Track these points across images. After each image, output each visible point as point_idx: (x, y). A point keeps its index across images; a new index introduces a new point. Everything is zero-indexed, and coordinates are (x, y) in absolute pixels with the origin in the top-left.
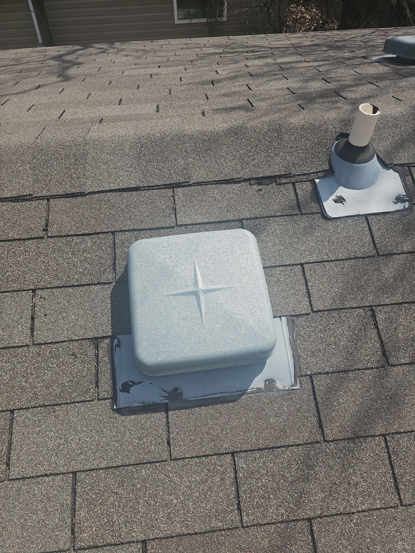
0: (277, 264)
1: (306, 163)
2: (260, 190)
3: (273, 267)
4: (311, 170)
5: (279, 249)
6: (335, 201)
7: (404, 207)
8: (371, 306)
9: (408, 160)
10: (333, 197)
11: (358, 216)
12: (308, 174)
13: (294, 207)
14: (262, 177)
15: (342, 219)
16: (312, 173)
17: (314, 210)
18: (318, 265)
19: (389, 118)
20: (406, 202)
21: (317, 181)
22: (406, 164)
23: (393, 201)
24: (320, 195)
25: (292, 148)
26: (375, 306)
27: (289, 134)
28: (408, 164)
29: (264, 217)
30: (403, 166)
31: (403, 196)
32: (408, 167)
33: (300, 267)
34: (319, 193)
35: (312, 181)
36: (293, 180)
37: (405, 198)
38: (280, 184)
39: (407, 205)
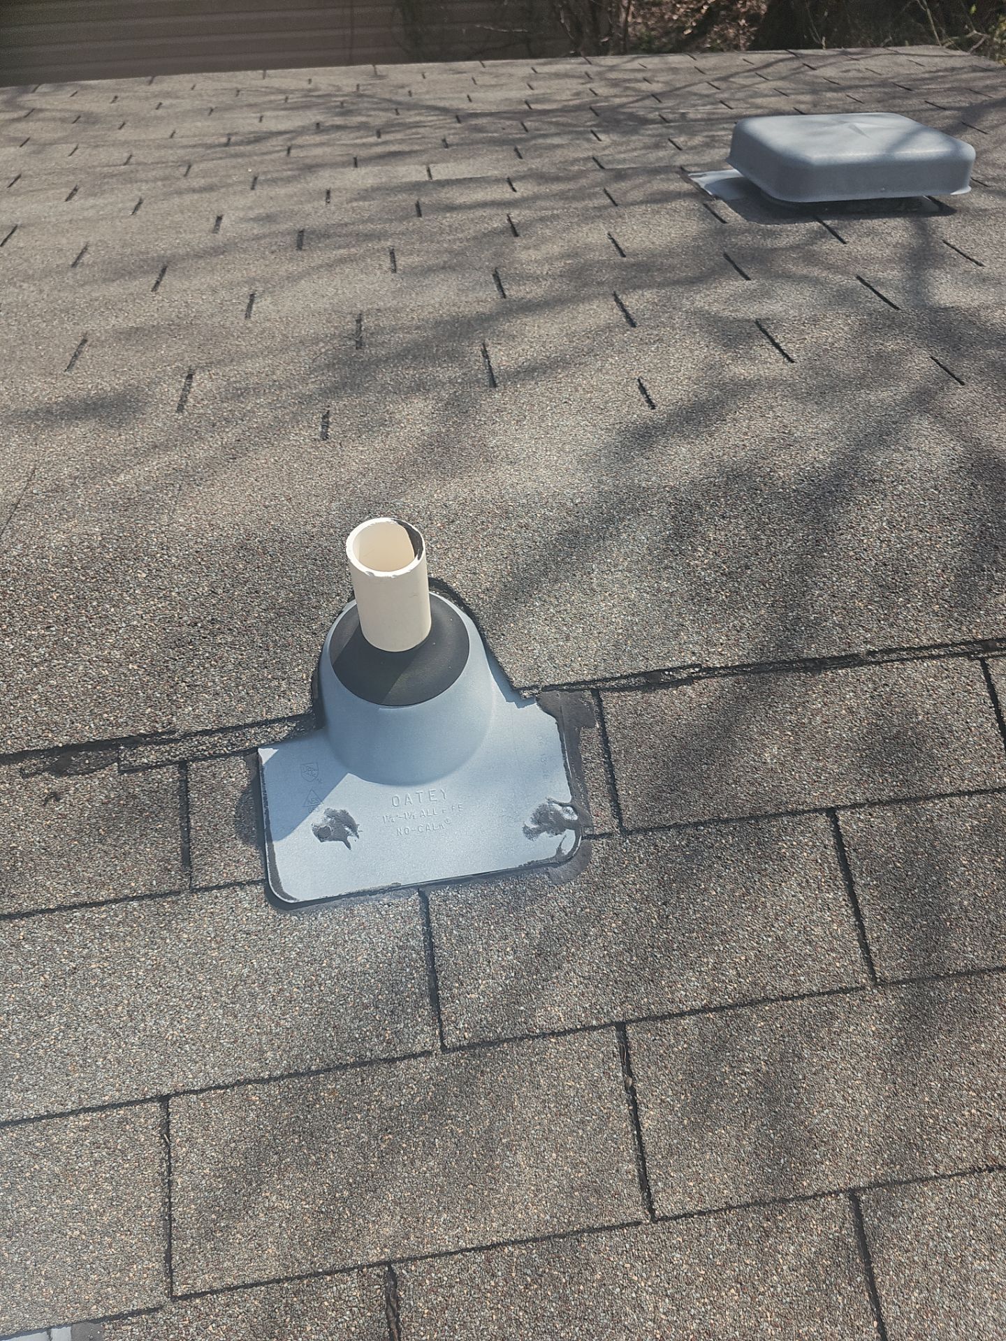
0: (70, 1106)
1: (237, 686)
2: (56, 796)
3: (50, 1116)
4: (250, 712)
5: (86, 1039)
6: (322, 834)
7: (559, 850)
8: (388, 1263)
9: (596, 667)
10: (318, 817)
11: (394, 889)
12: (238, 728)
13: (168, 861)
14: (68, 748)
15: (337, 902)
16: (252, 725)
17: (240, 874)
18: (221, 1096)
19: (552, 508)
20: (567, 831)
21: (266, 754)
22: (584, 682)
23: (525, 827)
24: (267, 811)
25: (196, 624)
26: (401, 1260)
27: (191, 572)
28: (593, 681)
29: (51, 911)
30: (574, 690)
31: (559, 808)
32: (596, 693)
33: (154, 1108)
34: (267, 804)
35: (251, 755)
36: (182, 750)
37: (567, 816)
38: (132, 770)
39: (568, 840)
